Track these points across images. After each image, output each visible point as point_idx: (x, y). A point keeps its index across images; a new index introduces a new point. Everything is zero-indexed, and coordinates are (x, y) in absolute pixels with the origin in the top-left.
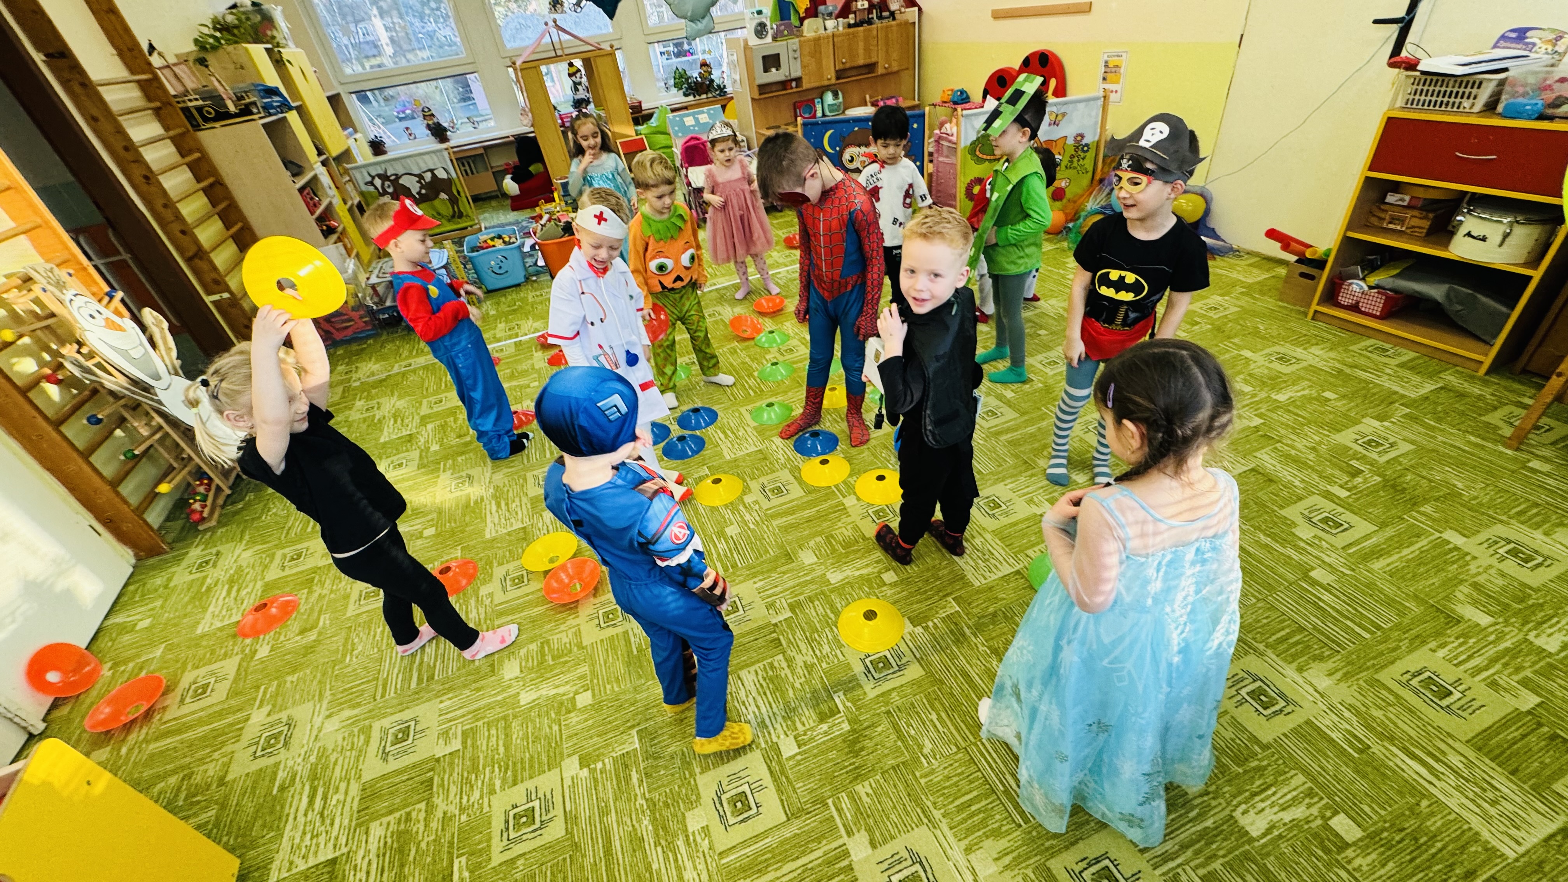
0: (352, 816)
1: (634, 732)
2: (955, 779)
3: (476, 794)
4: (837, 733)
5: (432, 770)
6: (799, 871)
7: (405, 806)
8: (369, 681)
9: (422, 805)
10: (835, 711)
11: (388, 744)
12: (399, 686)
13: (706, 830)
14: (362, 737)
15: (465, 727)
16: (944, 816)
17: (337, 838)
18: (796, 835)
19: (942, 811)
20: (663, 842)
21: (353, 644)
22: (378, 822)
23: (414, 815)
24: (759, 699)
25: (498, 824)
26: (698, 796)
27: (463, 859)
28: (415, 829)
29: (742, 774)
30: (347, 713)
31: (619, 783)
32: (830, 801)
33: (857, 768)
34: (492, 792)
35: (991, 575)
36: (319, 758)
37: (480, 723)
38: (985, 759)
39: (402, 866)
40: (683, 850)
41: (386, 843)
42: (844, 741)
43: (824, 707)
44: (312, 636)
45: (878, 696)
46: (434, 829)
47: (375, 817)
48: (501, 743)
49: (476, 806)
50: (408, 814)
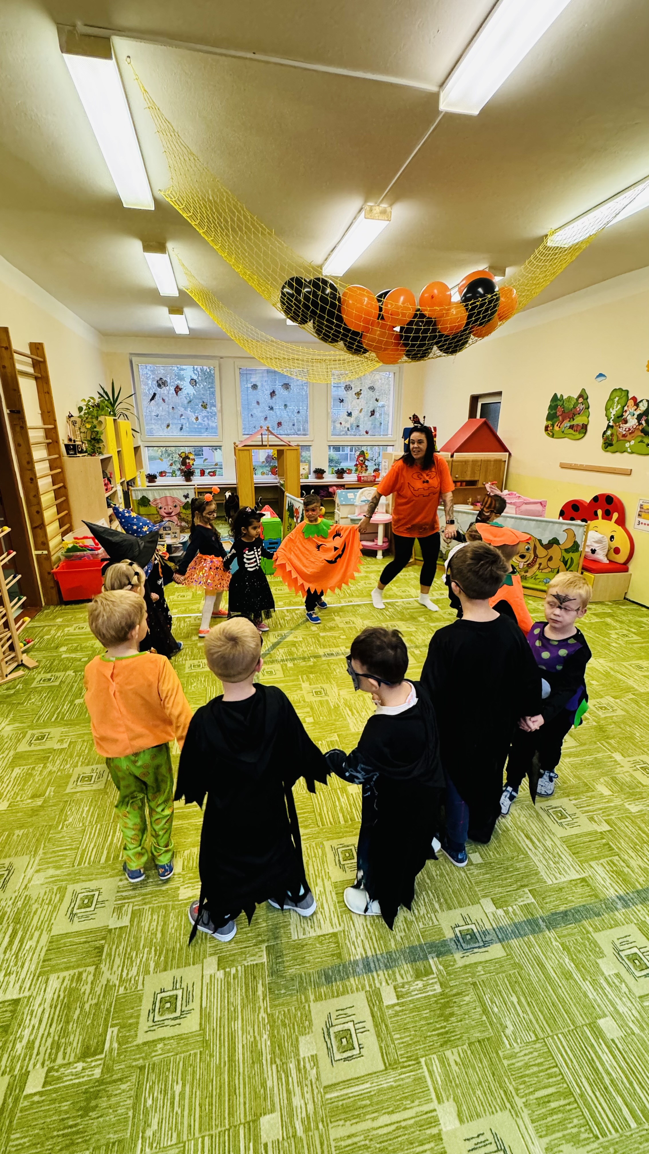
0: (38, 963)
1: (264, 946)
2: (535, 1069)
3: (135, 970)
4: (431, 993)
5: (104, 938)
6: (393, 1127)
7: (78, 966)
8: (71, 849)
9: (92, 969)
10: (428, 972)
11: (76, 907)
12: (92, 858)
13: (314, 1058)
14: (58, 896)
15: (135, 908)
16: (526, 1106)
17: (23, 981)
18: (392, 1087)
19: (524, 1100)
20: (278, 1061)
21: (66, 815)
22: (56, 975)
23: (84, 976)
24: (366, 943)
25: (146, 1005)
26: (311, 1024)
27: (116, 1029)
28: (83, 990)
29: (349, 1012)
30: (51, 872)
31: (247, 990)
32: (422, 1060)
33: (446, 1033)
34: (147, 972)
35: (562, 876)
36: (24, 905)
37: (147, 907)
38: (562, 1055)
39: (67, 1022)
40: (294, 1075)
41: (59, 996)
42: (436, 1002)
43: (420, 964)
44: (39, 802)
45: (466, 966)
46: (98, 993)
47: (54, 969)
48: (160, 928)
49: (133, 982)
50: (80, 974)
